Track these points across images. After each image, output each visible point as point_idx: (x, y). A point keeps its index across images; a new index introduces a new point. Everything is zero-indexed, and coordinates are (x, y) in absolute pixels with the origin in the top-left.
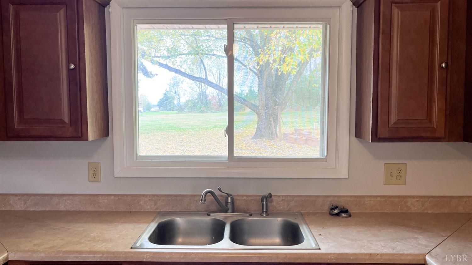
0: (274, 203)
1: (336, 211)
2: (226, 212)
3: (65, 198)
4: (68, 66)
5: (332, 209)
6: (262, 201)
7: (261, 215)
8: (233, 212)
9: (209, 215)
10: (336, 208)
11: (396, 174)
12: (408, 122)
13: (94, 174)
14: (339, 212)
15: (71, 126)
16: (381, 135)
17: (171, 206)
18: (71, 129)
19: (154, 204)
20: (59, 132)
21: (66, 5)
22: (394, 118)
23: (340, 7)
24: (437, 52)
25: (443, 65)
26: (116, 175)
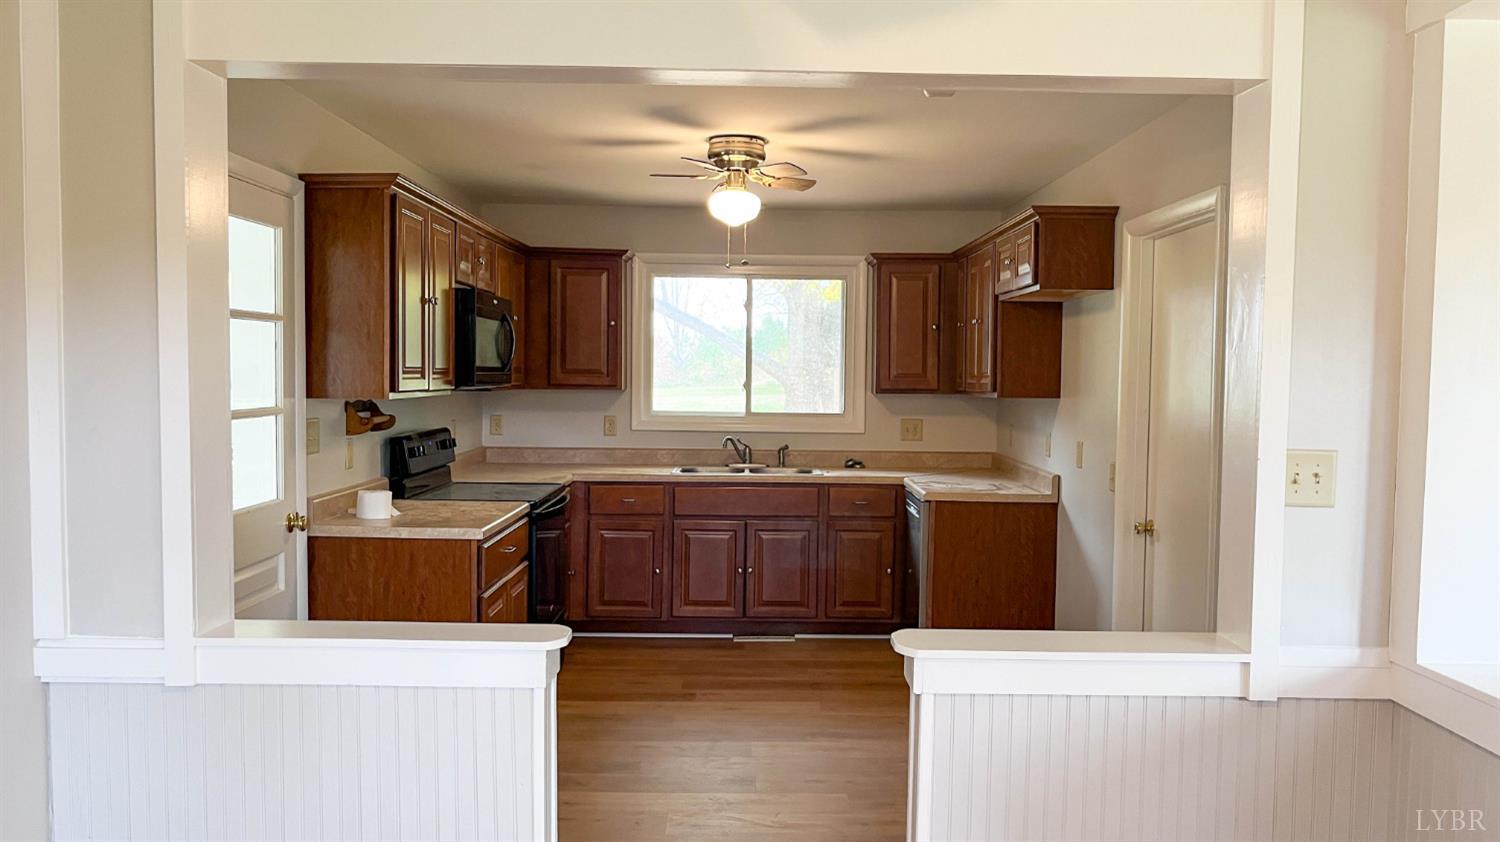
0: (791, 458)
2: (744, 463)
3: (581, 451)
4: (609, 324)
5: (848, 462)
6: (779, 452)
7: (778, 466)
8: (750, 463)
9: (727, 466)
10: (851, 460)
11: (911, 430)
12: (906, 376)
13: (610, 427)
14: (852, 464)
15: (608, 375)
16: (883, 387)
17: (691, 459)
18: (609, 379)
19: (673, 457)
20: (596, 381)
21: (608, 269)
22: (894, 373)
23: (856, 266)
24: (930, 316)
25: (934, 327)
26: (633, 428)
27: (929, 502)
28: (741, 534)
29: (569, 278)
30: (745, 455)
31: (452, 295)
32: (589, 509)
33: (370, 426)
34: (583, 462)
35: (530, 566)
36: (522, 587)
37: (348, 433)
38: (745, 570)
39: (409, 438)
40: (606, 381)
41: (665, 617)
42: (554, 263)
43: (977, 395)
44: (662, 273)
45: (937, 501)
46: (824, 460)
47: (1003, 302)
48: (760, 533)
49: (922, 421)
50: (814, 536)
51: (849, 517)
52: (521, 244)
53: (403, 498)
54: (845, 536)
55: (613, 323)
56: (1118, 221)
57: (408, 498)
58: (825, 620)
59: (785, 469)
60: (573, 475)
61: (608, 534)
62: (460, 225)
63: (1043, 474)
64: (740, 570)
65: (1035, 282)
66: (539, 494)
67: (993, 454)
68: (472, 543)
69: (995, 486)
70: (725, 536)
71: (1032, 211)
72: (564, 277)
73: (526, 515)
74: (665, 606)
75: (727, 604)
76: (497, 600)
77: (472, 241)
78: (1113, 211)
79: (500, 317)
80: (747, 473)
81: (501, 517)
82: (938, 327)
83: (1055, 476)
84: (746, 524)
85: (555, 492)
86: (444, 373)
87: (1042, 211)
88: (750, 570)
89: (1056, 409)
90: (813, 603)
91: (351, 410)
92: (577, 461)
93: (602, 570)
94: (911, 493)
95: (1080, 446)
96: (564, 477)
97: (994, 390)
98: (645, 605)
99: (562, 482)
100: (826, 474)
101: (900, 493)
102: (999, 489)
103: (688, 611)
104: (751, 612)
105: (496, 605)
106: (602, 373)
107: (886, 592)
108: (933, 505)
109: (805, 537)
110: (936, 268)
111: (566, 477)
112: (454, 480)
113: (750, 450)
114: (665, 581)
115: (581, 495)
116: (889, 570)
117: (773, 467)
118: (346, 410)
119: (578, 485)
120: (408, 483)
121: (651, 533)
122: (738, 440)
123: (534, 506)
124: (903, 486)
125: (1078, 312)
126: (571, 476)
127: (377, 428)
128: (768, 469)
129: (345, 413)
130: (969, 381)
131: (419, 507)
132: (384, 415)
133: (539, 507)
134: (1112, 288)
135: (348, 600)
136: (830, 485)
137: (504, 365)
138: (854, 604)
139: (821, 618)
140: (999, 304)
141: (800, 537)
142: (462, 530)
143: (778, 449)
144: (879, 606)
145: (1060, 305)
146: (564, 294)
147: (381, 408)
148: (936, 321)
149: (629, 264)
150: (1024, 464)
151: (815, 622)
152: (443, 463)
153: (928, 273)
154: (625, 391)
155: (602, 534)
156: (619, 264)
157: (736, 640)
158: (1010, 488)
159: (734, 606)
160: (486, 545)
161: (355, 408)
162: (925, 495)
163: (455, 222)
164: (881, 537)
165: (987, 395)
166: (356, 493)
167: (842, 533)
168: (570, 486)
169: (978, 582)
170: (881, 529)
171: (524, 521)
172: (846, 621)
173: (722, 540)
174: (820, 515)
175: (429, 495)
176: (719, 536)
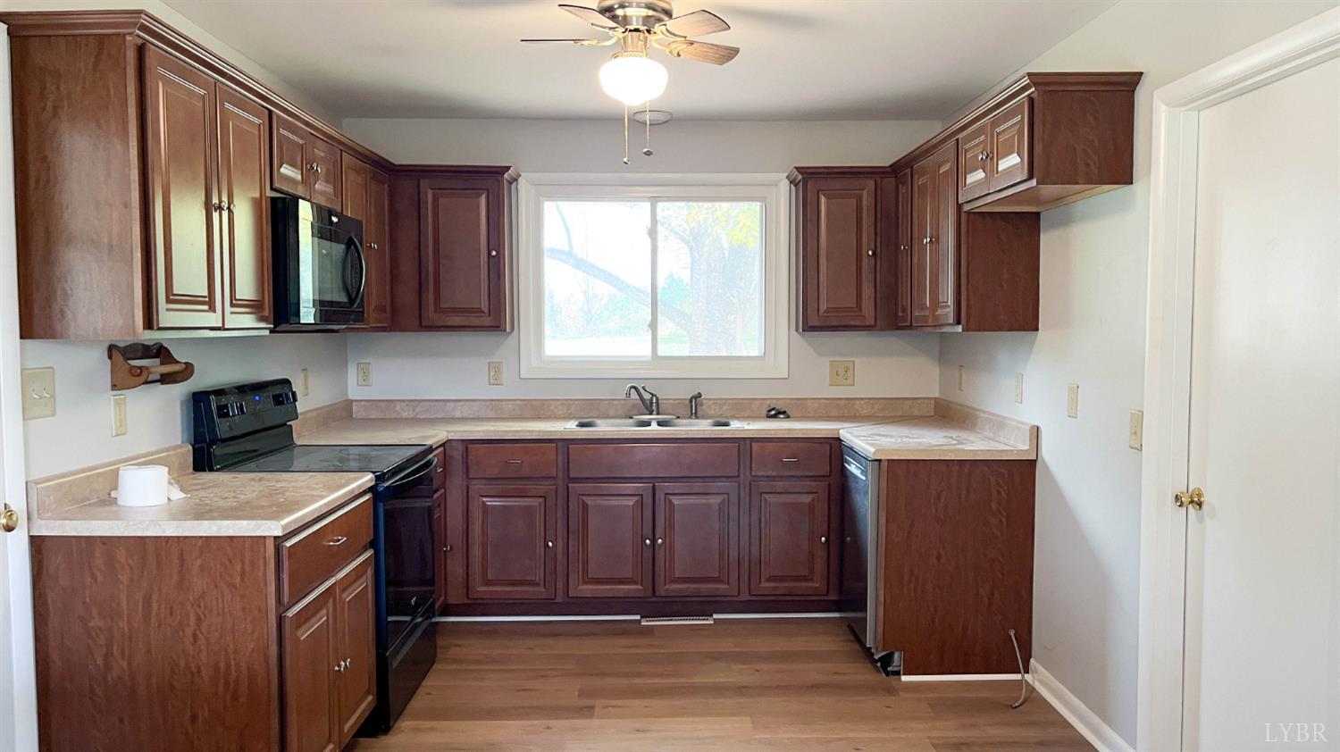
0: (704, 407)
1: (773, 412)
2: (651, 414)
3: (461, 403)
4: (489, 253)
5: (769, 411)
6: (691, 401)
7: (690, 417)
8: (658, 414)
9: (631, 418)
10: (773, 409)
11: (842, 374)
12: (837, 310)
13: (495, 380)
14: (776, 413)
15: (489, 315)
16: (810, 324)
17: (587, 411)
18: (489, 318)
19: (567, 409)
20: (476, 322)
21: (488, 190)
22: (823, 307)
23: (776, 185)
24: (864, 239)
25: (870, 253)
26: (522, 376)
27: (880, 460)
28: (648, 500)
29: (441, 201)
30: (650, 405)
31: (266, 206)
32: (468, 472)
33: (142, 379)
34: (466, 415)
35: (376, 554)
36: (366, 582)
37: (114, 387)
38: (654, 541)
39: (220, 392)
40: (487, 321)
41: (559, 599)
42: (424, 183)
43: (930, 329)
44: (553, 197)
45: (888, 460)
46: (743, 408)
47: (968, 213)
48: (671, 497)
49: (854, 362)
50: (734, 499)
51: (775, 477)
52: (381, 157)
53: (211, 470)
54: (771, 498)
55: (494, 253)
56: (1141, 95)
57: (218, 470)
58: (748, 598)
59: (697, 421)
60: (448, 431)
61: (490, 502)
62: (278, 116)
63: (1015, 423)
64: (648, 541)
65: (1031, 177)
66: (397, 458)
67: (935, 398)
68: (268, 542)
69: (951, 438)
70: (631, 502)
71: (1026, 81)
72: (435, 200)
73: (371, 489)
74: (560, 585)
75: (635, 583)
76: (317, 612)
77: (301, 142)
78: (1136, 78)
79: (346, 241)
80: (654, 426)
81: (322, 497)
82: (874, 253)
83: (1033, 427)
84: (654, 487)
85: (417, 456)
86: (255, 307)
87: (1040, 80)
88: (660, 541)
89: (1032, 344)
90: (734, 578)
91: (117, 356)
92: (458, 414)
93: (484, 545)
94: (852, 449)
95: (1074, 391)
96: (432, 437)
97: (958, 322)
98: (538, 585)
99: (429, 442)
100: (747, 427)
101: (836, 450)
102: (960, 443)
103: (588, 590)
104: (661, 591)
105: (318, 616)
106: (483, 312)
107: (820, 564)
108: (884, 465)
109: (724, 500)
110: (871, 184)
111: (434, 436)
112: (298, 441)
113: (657, 399)
114: (560, 556)
115: (457, 454)
116: (823, 539)
117: (685, 418)
118: (110, 357)
119: (454, 444)
120: (217, 450)
121: (541, 500)
122: (644, 388)
123: (380, 478)
124: (839, 440)
125: (1066, 221)
126: (446, 434)
127: (165, 379)
128: (678, 420)
129: (109, 361)
130: (917, 314)
131: (224, 483)
132: (179, 362)
133: (388, 479)
134: (1132, 183)
135: (92, 624)
136: (752, 439)
137: (352, 301)
138: (782, 579)
139: (745, 596)
140: (963, 215)
141: (719, 501)
142: (253, 523)
143: (689, 397)
144: (812, 580)
145: (1038, 214)
146: (436, 216)
147: (174, 355)
148: (873, 247)
149: (513, 186)
150: (984, 412)
151: (737, 601)
152: (282, 421)
153: (863, 190)
154: (511, 333)
155: (483, 502)
156: (500, 183)
157: (644, 623)
158: (973, 442)
159: (642, 585)
160: (289, 544)
161: (123, 355)
162: (875, 453)
163: (270, 112)
164: (813, 500)
165: (947, 329)
166: (118, 469)
167: (767, 496)
168: (443, 445)
169: (939, 558)
170: (815, 491)
171: (367, 497)
172: (772, 598)
173: (628, 506)
174: (742, 475)
175: (253, 465)
176: (623, 500)
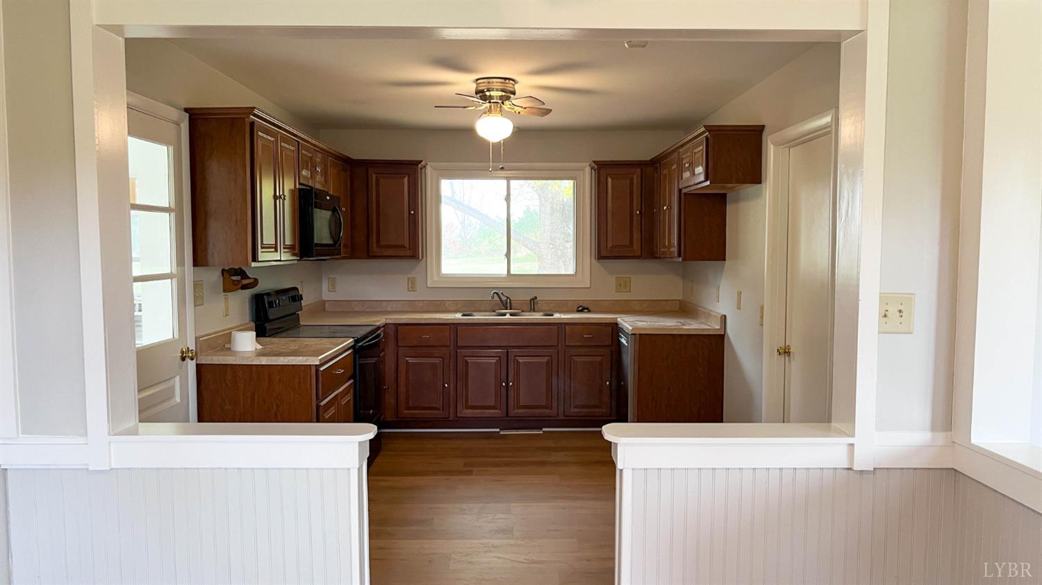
0: (539, 305)
1: (581, 308)
2: (506, 309)
3: (392, 302)
4: (410, 212)
5: (579, 307)
6: (530, 301)
7: (530, 311)
8: (511, 309)
9: (494, 311)
10: (581, 306)
11: (623, 285)
12: (618, 246)
13: (412, 286)
14: (582, 310)
15: (409, 249)
16: (603, 255)
17: (469, 306)
18: (410, 252)
19: (457, 306)
20: (402, 253)
21: (408, 174)
22: (610, 245)
23: (583, 170)
24: (635, 205)
25: (638, 212)
26: (428, 286)
27: (635, 334)
28: (504, 359)
29: (381, 180)
30: (507, 304)
31: (297, 193)
32: (397, 342)
33: (240, 286)
34: (393, 310)
35: (355, 383)
36: (349, 397)
37: (225, 291)
38: (507, 384)
39: (268, 294)
40: (408, 253)
41: (452, 418)
42: (370, 170)
43: (668, 260)
44: (447, 177)
45: (640, 334)
46: (563, 307)
47: (685, 194)
48: (518, 358)
49: (630, 278)
50: (555, 359)
51: (579, 346)
53: (265, 336)
54: (576, 359)
55: (412, 212)
56: (765, 134)
57: (268, 336)
58: (563, 418)
59: (535, 313)
60: (386, 319)
61: (410, 360)
62: (302, 144)
63: (714, 314)
64: (504, 384)
65: (707, 179)
66: (362, 332)
67: (679, 300)
68: (312, 367)
70: (494, 360)
71: (703, 129)
72: (377, 181)
73: (352, 347)
74: (452, 409)
75: (496, 409)
76: (331, 407)
77: (311, 155)
78: (761, 129)
79: (331, 209)
80: (508, 316)
81: (333, 349)
82: (640, 212)
83: (722, 315)
84: (507, 351)
85: (372, 331)
86: (291, 248)
87: (711, 129)
88: (511, 384)
89: (723, 268)
90: (555, 405)
91: (227, 275)
92: (389, 309)
93: (407, 385)
94: (622, 329)
95: (740, 294)
97: (679, 256)
98: (439, 409)
99: (378, 324)
100: (563, 317)
101: (615, 329)
102: (683, 325)
103: (469, 413)
104: (512, 413)
105: (331, 409)
106: (406, 248)
107: (606, 398)
108: (638, 337)
109: (549, 361)
110: (639, 171)
111: (380, 320)
112: (302, 323)
113: (510, 300)
114: (452, 392)
115: (391, 332)
116: (608, 383)
117: (526, 312)
118: (223, 275)
119: (389, 326)
120: (268, 326)
121: (441, 359)
122: (501, 294)
123: (357, 341)
124: (617, 324)
125: (737, 200)
126: (384, 320)
127: (244, 287)
128: (522, 313)
129: (222, 277)
130: (662, 250)
131: (276, 342)
132: (250, 278)
133: (361, 341)
134: (761, 183)
135: (225, 408)
136: (566, 324)
137: (335, 242)
138: (583, 407)
139: (561, 417)
140: (682, 195)
141: (546, 360)
142: (305, 358)
143: (530, 299)
144: (601, 408)
145: (725, 195)
146: (378, 192)
147: (247, 273)
148: (639, 208)
149: (423, 170)
150: (701, 307)
151: (557, 420)
152: (294, 311)
153: (633, 174)
154: (421, 260)
155: (407, 361)
156: (416, 171)
157: (501, 433)
158: (691, 324)
159: (500, 409)
160: (322, 369)
161: (229, 274)
162: (632, 330)
163: (298, 142)
164: (602, 360)
165: (675, 260)
166: (231, 333)
167: (574, 357)
168: (383, 326)
169: (669, 390)
170: (602, 354)
171: (350, 352)
172: (578, 418)
173: (491, 363)
174: (560, 346)
175: (284, 334)
176: (489, 360)
